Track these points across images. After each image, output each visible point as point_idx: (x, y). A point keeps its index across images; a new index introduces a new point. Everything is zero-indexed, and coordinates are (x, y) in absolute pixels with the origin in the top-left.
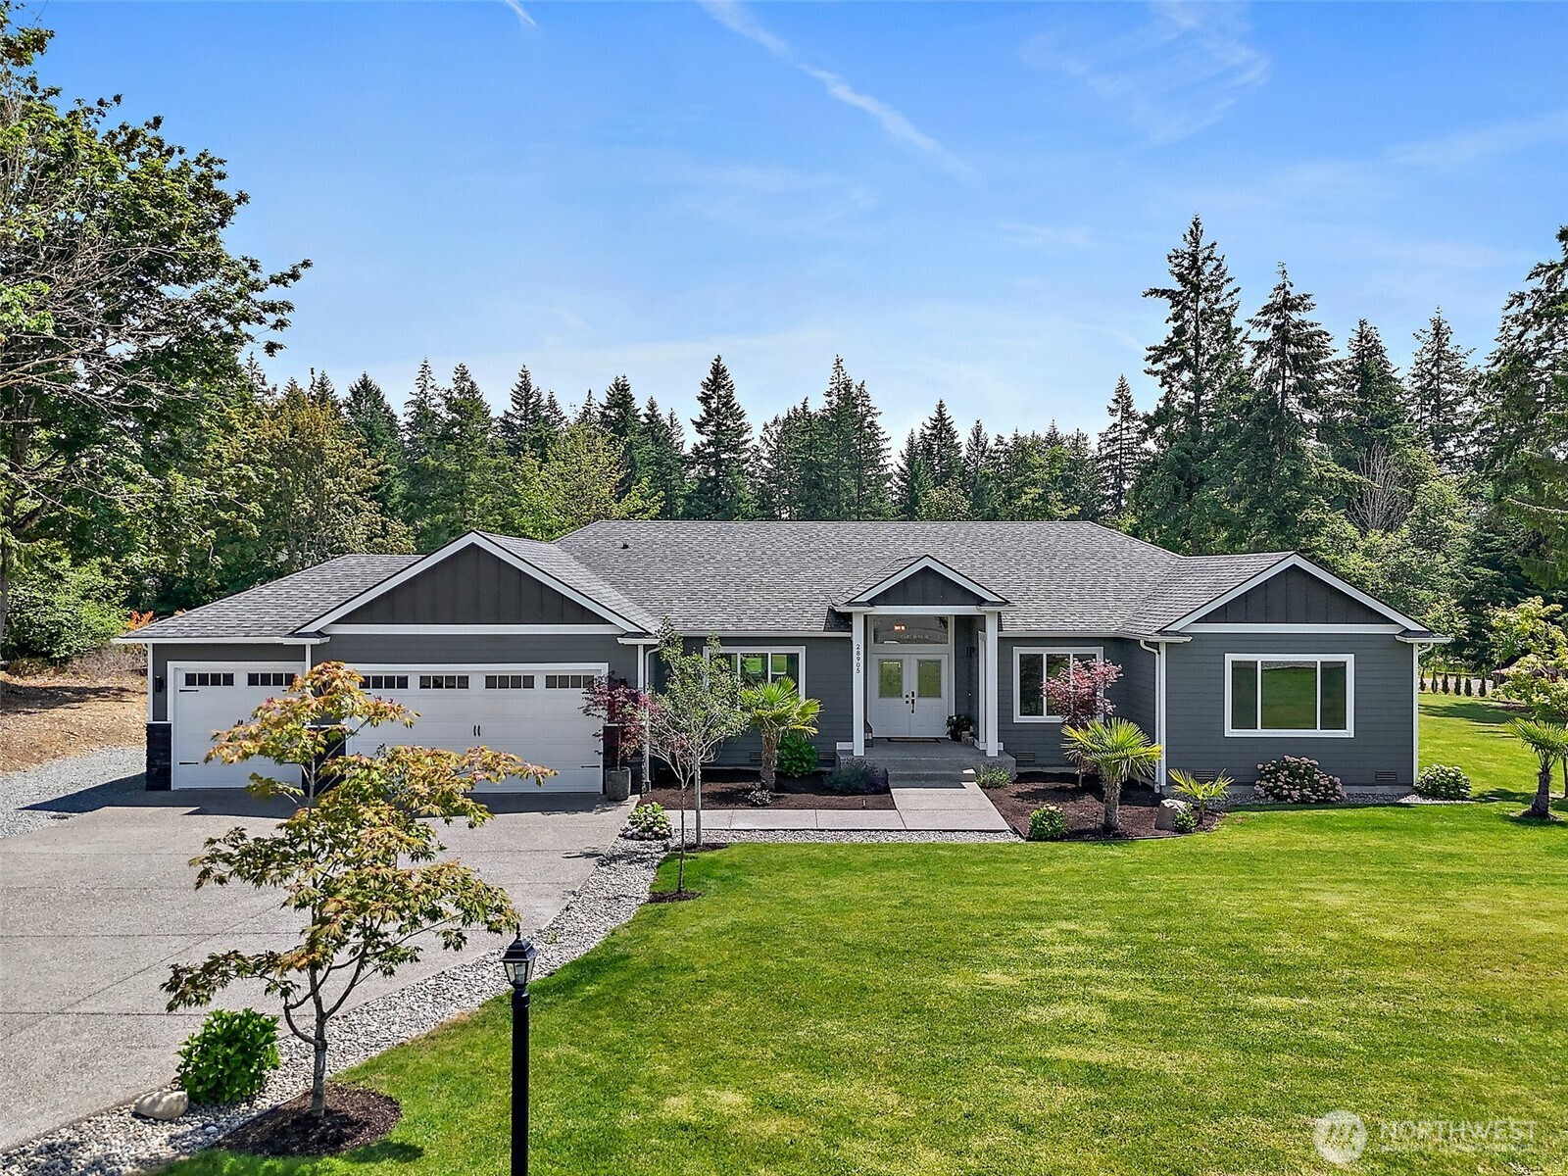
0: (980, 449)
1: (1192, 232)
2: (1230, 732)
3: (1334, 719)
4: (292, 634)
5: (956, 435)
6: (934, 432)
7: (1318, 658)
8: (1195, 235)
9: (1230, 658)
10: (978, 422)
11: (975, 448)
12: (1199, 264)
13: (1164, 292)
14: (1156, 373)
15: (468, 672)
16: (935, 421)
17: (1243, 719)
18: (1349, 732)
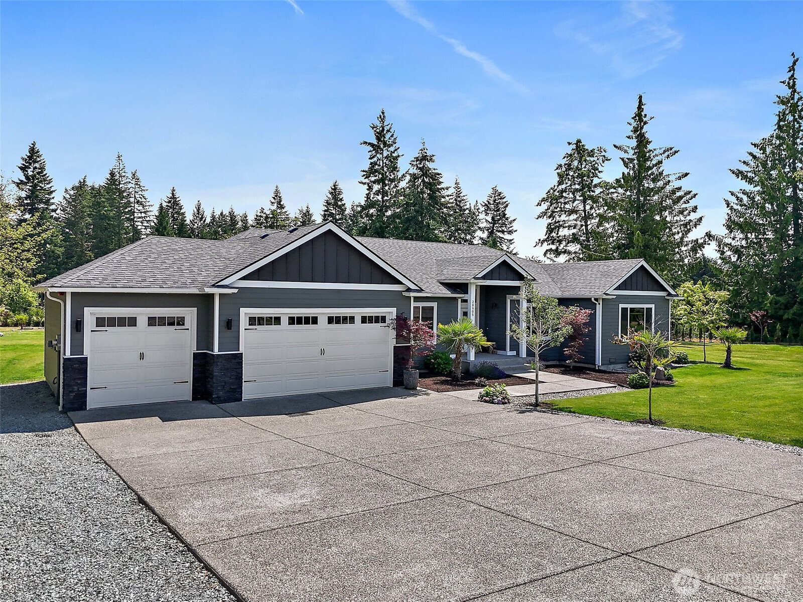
0: (200, 216)
1: (380, 116)
4: (213, 286)
5: (182, 207)
6: (170, 205)
7: (645, 306)
8: (382, 118)
9: (621, 306)
10: (199, 201)
11: (197, 215)
12: (385, 132)
13: (370, 144)
14: (364, 184)
15: (318, 313)
16: (170, 198)
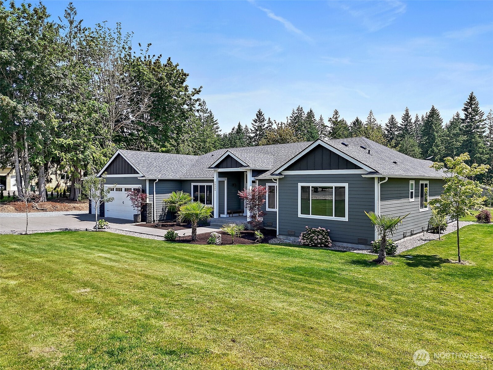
2: (300, 215)
3: (340, 212)
7: (334, 185)
9: (300, 185)
15: (122, 187)
17: (305, 211)
18: (346, 219)
